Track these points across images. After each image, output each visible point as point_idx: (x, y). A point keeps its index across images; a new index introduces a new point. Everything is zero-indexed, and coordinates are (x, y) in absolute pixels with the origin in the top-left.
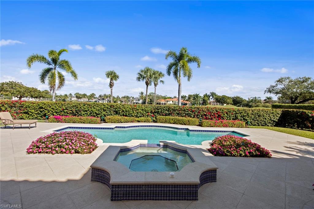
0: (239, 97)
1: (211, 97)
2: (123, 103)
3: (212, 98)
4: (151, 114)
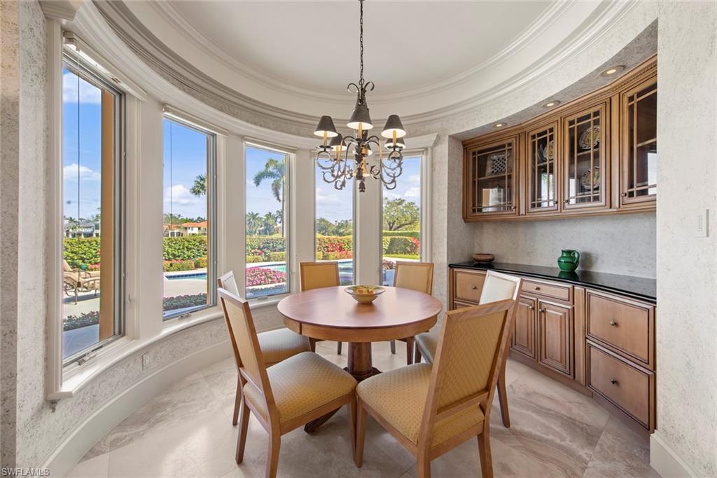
1: (279, 220)
4: (258, 251)
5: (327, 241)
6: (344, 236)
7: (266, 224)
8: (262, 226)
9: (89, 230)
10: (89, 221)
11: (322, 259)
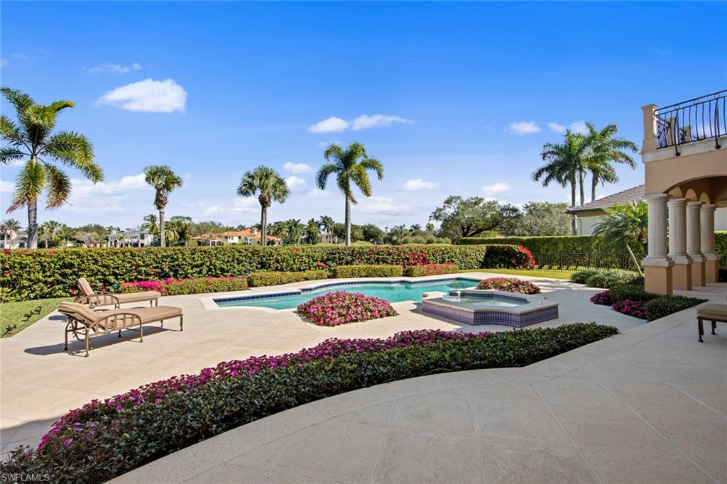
0: (372, 227)
1: (322, 227)
2: (85, 246)
3: (324, 229)
4: (322, 264)
5: (407, 250)
6: (398, 244)
7: (309, 232)
8: (304, 234)
9: (135, 241)
10: (135, 231)
11: (403, 275)
